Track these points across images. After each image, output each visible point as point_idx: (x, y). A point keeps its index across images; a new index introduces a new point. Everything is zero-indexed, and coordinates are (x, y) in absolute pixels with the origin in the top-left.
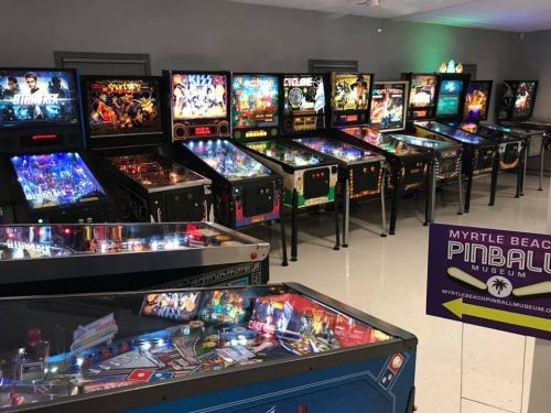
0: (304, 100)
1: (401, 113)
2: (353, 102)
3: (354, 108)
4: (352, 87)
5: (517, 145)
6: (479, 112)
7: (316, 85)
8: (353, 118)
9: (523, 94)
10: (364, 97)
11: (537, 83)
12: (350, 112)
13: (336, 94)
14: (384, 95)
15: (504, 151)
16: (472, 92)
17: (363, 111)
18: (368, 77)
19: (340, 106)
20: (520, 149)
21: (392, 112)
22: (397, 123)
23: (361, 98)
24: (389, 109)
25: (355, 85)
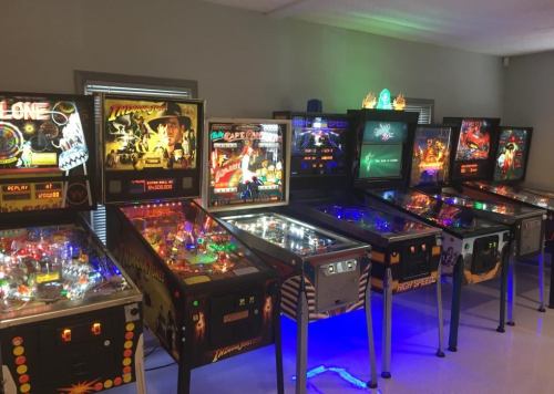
0: (26, 148)
1: (279, 175)
2: (160, 154)
3: (164, 165)
4: (155, 125)
5: (496, 239)
6: (438, 173)
7: (62, 120)
8: (164, 185)
9: (510, 148)
10: (185, 145)
11: (530, 130)
12: (153, 173)
13: (113, 139)
14: (240, 142)
15: (470, 251)
16: (424, 142)
17: (185, 172)
18: (193, 108)
19: (123, 161)
20: (501, 245)
21: (258, 173)
22: (269, 193)
23: (178, 146)
24: (253, 168)
25: (162, 121)
